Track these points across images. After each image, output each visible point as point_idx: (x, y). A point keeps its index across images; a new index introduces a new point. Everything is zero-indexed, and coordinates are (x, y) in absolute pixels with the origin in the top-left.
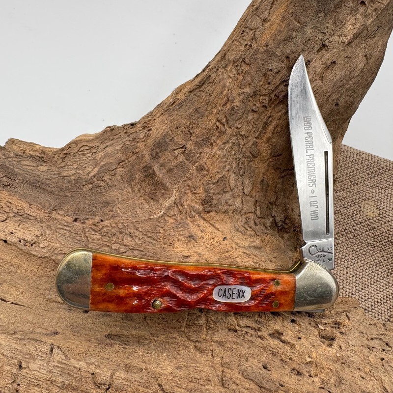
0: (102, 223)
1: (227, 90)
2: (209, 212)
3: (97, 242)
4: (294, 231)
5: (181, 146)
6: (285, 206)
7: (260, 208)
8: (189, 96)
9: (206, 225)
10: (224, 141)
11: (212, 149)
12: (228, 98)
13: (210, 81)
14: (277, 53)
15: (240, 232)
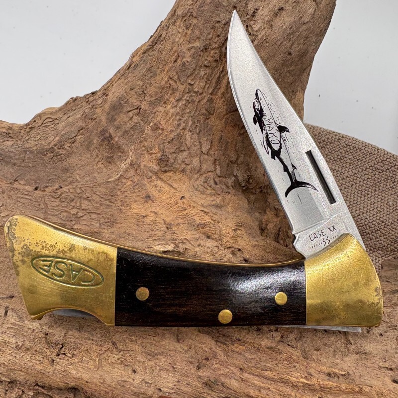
0: (61, 189)
1: (176, 46)
2: (165, 171)
3: (57, 208)
4: (261, 192)
5: (136, 107)
6: (248, 166)
7: (220, 168)
8: (143, 57)
9: (163, 185)
10: (177, 98)
11: (165, 107)
12: (178, 54)
13: (161, 39)
14: (224, 4)
15: (199, 191)
